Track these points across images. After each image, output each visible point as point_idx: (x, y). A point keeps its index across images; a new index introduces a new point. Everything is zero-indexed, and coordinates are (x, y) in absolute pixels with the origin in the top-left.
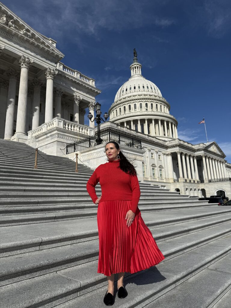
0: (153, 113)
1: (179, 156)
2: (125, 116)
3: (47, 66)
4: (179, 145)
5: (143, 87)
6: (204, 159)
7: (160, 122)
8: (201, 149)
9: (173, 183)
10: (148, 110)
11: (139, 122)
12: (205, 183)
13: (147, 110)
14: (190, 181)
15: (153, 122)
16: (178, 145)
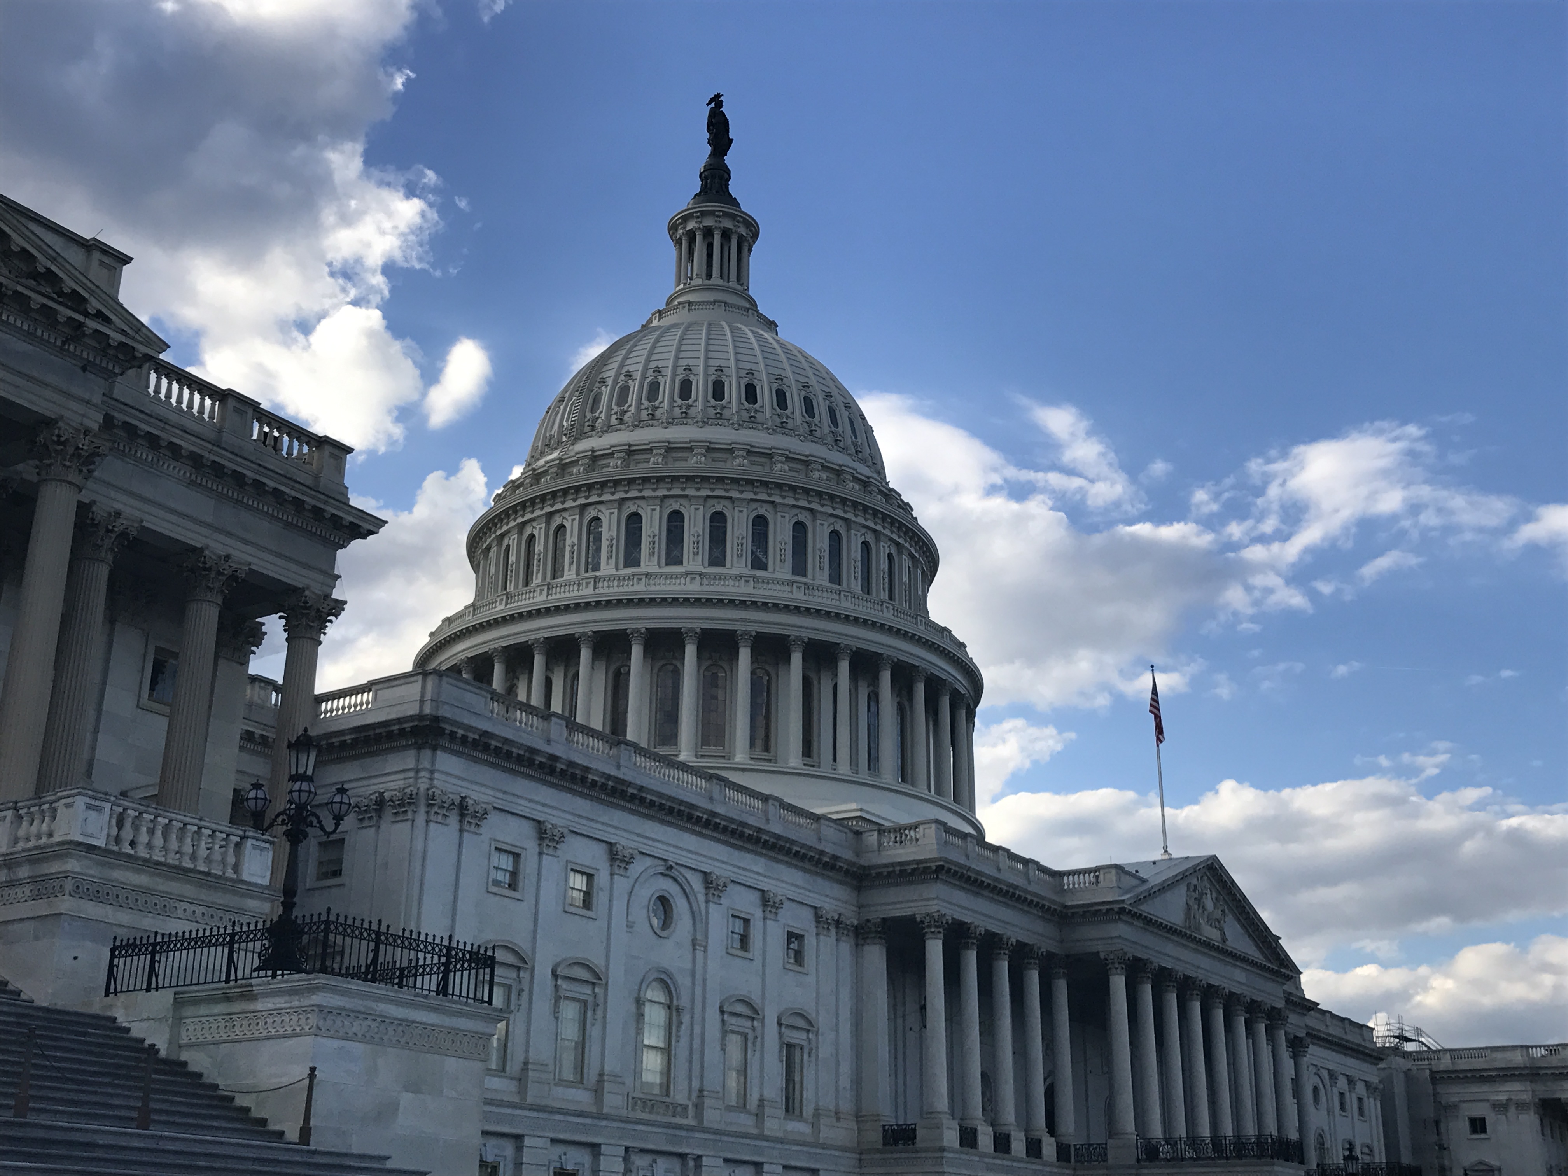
0: (798, 596)
1: (935, 950)
2: (587, 592)
3: (52, 407)
4: (939, 869)
5: (751, 393)
6: (1118, 984)
7: (844, 667)
8: (1104, 908)
9: (878, 1151)
10: (764, 567)
11: (690, 651)
12: (1111, 1161)
13: (759, 564)
14: (1002, 1143)
15: (797, 659)
16: (933, 865)
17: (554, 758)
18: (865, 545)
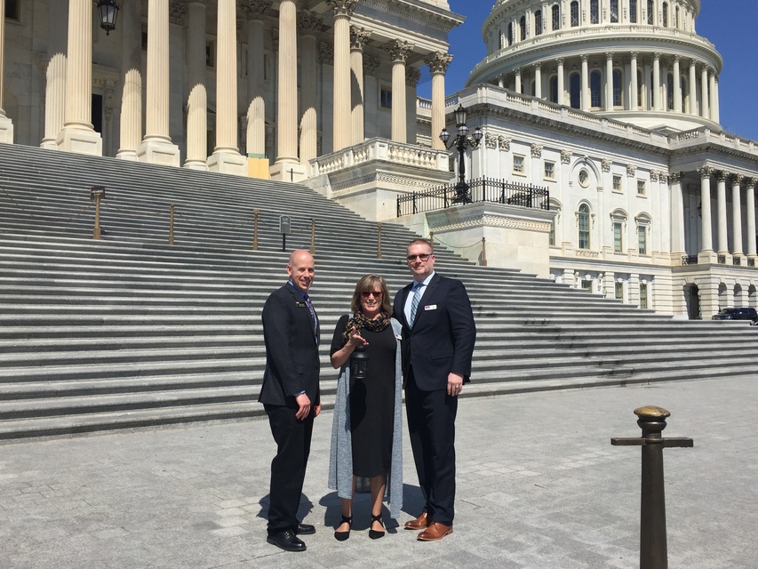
1: (706, 183)
2: (537, 45)
4: (708, 148)
9: (680, 267)
11: (585, 66)
13: (614, 20)
16: (705, 147)
17: (535, 116)
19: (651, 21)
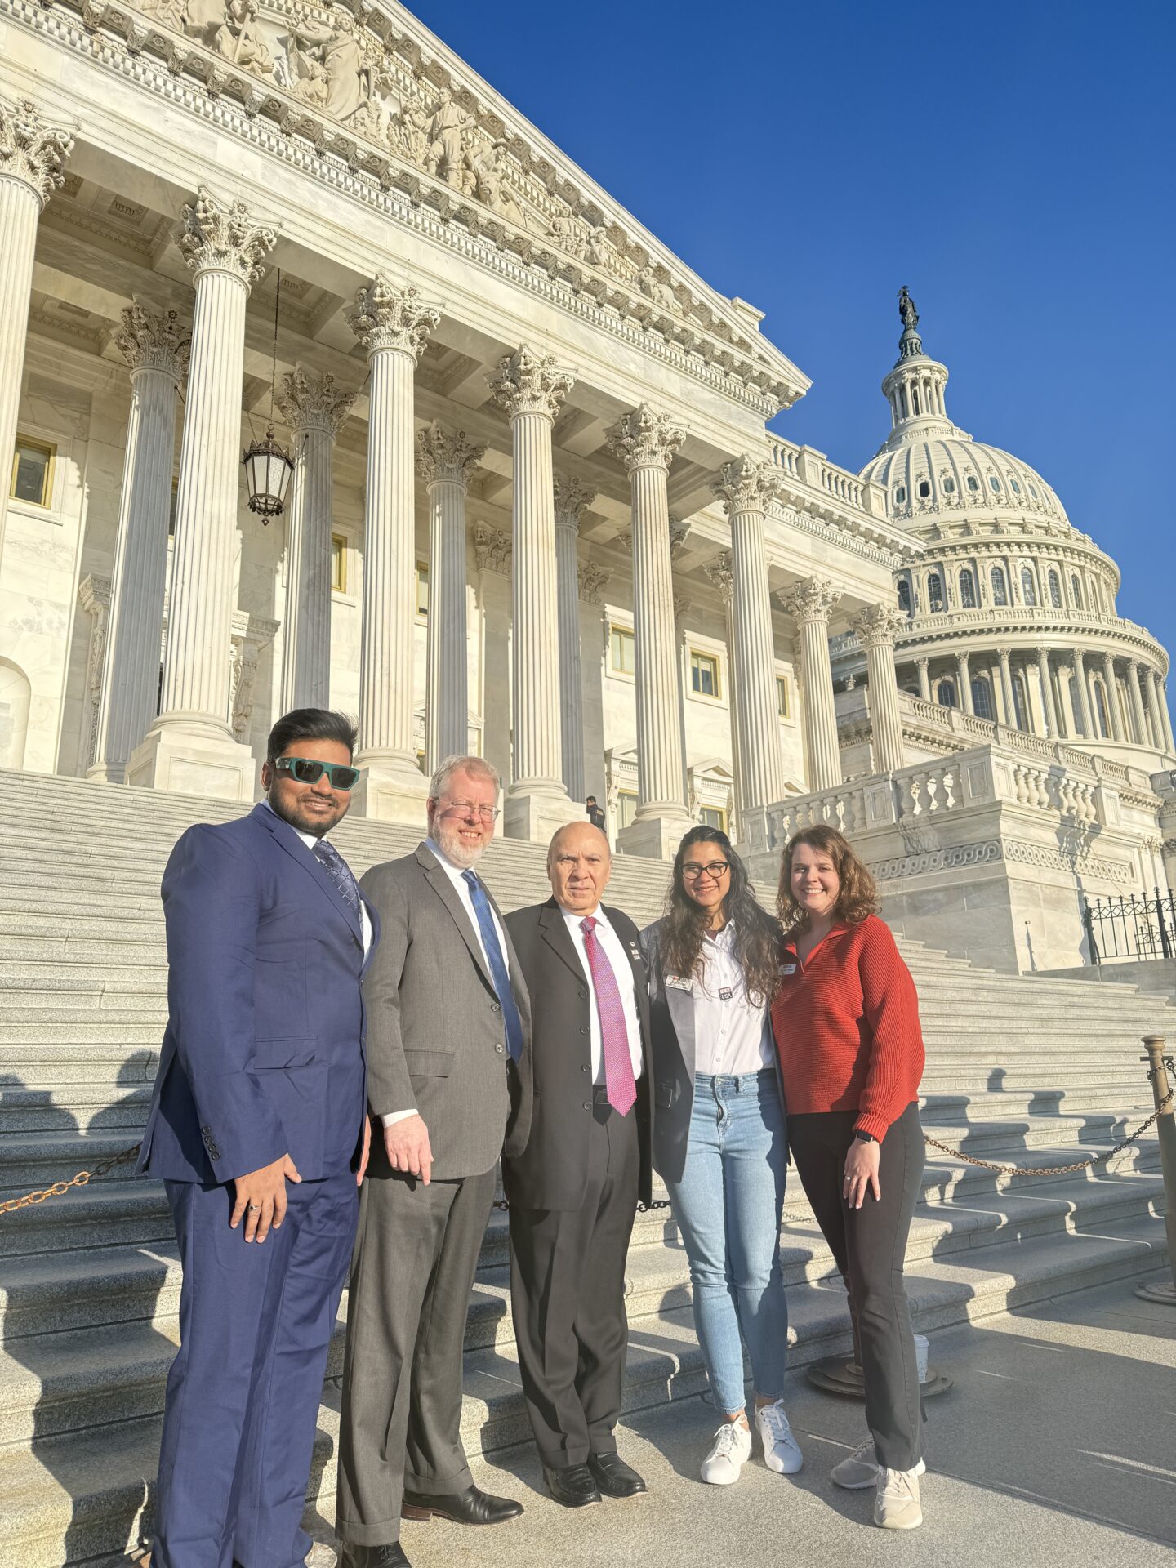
3: (736, 447)
5: (972, 483)
7: (1079, 664)
11: (964, 670)
13: (999, 602)
15: (1044, 662)
17: (962, 741)
18: (1075, 579)
19: (1058, 604)
